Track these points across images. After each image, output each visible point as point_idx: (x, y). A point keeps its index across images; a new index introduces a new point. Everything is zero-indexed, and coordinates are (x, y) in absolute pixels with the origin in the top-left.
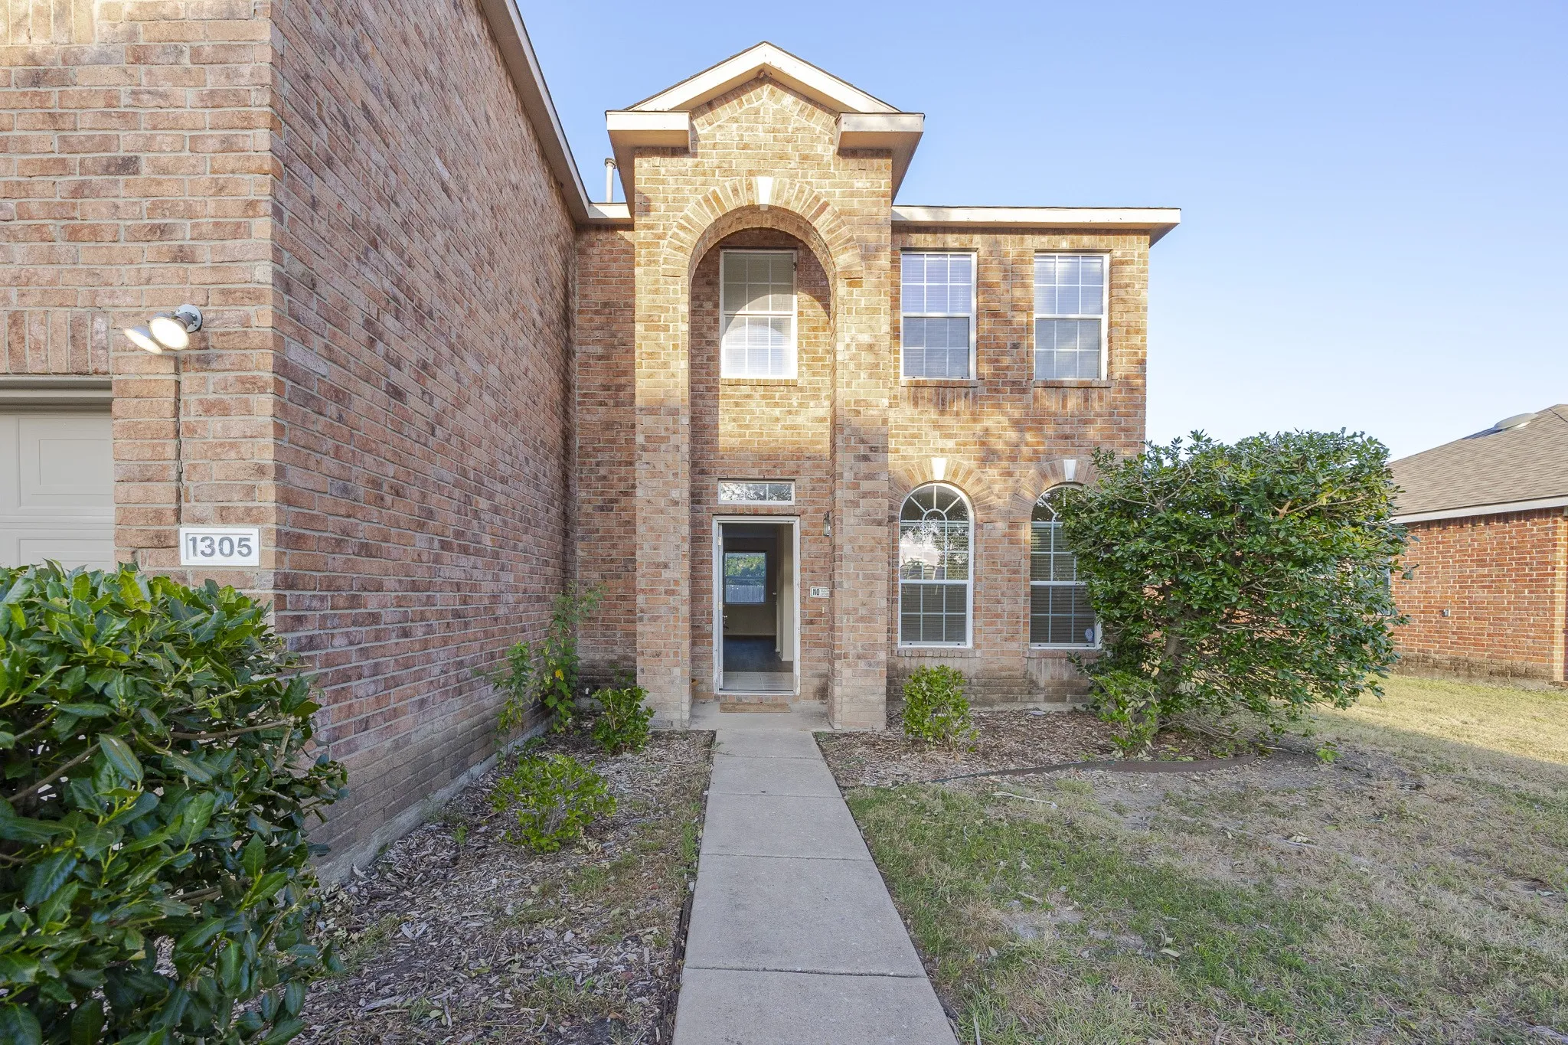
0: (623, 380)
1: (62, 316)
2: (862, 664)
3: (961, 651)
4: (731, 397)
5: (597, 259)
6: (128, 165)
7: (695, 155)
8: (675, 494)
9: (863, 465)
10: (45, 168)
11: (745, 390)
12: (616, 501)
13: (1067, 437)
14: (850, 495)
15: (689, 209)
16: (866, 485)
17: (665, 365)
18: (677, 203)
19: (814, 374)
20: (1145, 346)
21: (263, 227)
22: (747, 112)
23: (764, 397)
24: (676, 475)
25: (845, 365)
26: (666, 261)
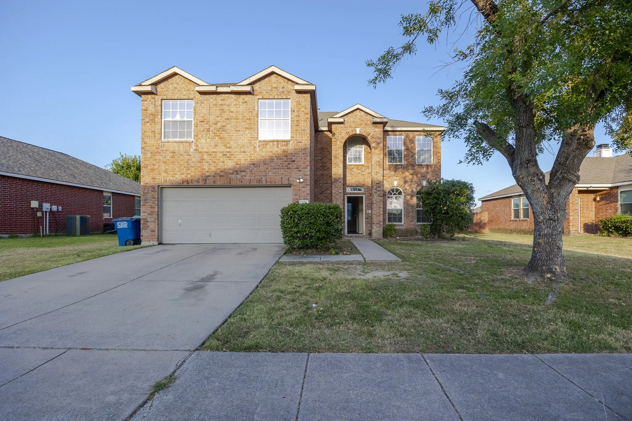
0: (325, 165)
1: (287, 177)
2: (378, 225)
3: (401, 224)
4: (349, 168)
5: (319, 138)
6: (294, 161)
7: (344, 124)
8: (340, 191)
9: (378, 185)
10: (285, 161)
11: (353, 167)
12: (324, 192)
13: (424, 176)
14: (375, 191)
15: (343, 135)
16: (378, 189)
17: (338, 165)
18: (340, 133)
19: (368, 163)
20: (441, 156)
21: (309, 168)
22: (354, 115)
23: (357, 168)
24: (340, 187)
25: (374, 165)
26: (338, 145)
